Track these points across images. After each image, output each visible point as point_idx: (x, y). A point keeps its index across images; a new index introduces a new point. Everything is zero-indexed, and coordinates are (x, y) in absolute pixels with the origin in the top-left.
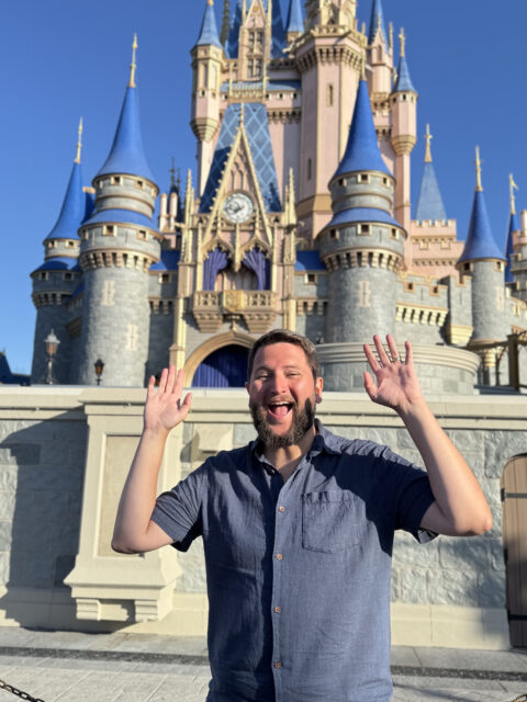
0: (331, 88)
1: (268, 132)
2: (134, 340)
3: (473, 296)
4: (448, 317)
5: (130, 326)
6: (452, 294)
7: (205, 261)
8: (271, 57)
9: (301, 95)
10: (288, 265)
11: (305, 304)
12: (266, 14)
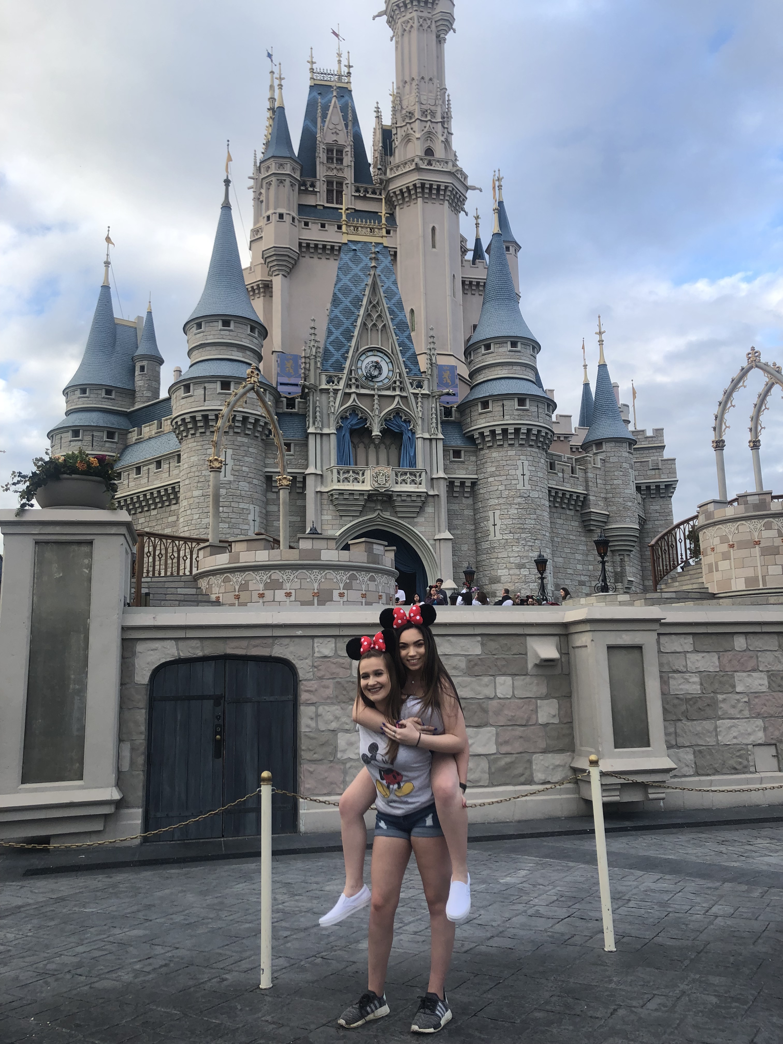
0: (433, 230)
2: (257, 523)
4: (586, 500)
6: (589, 475)
7: (337, 429)
8: (355, 182)
9: (396, 231)
10: (436, 439)
11: (451, 483)
12: (347, 127)
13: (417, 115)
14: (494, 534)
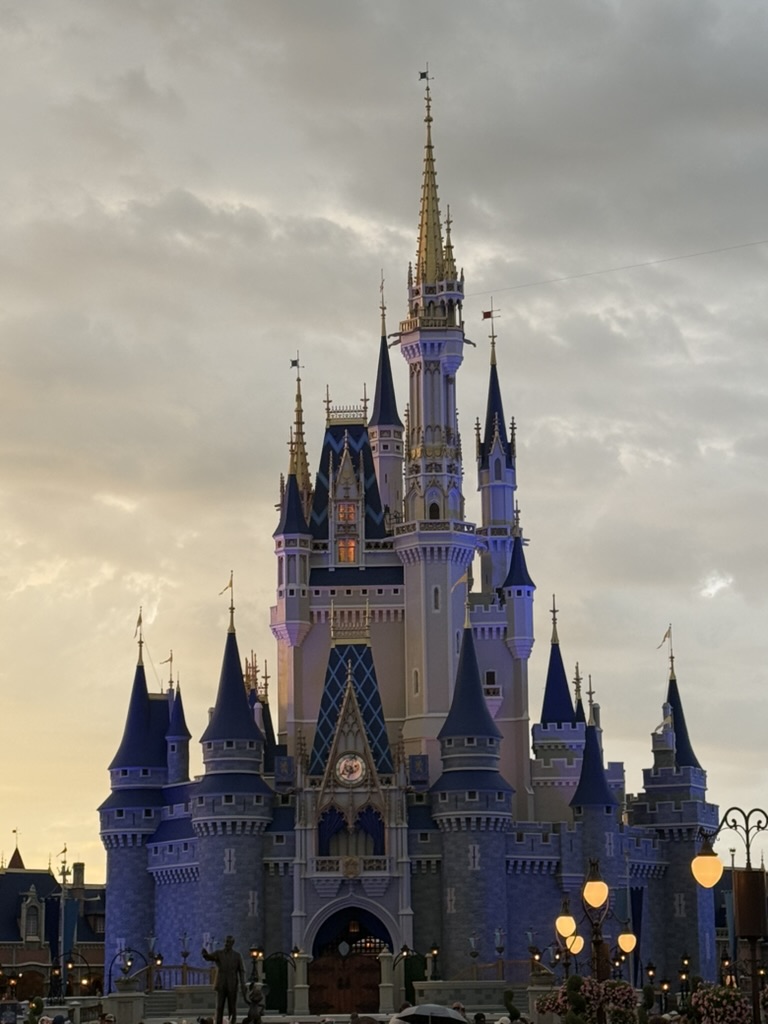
0: (436, 591)
1: (375, 678)
2: (256, 906)
3: (584, 842)
4: (558, 863)
5: (251, 893)
6: (562, 841)
7: (320, 824)
8: (366, 538)
9: (402, 591)
10: (402, 828)
11: (419, 863)
12: (358, 480)
13: (422, 469)
14: (451, 909)
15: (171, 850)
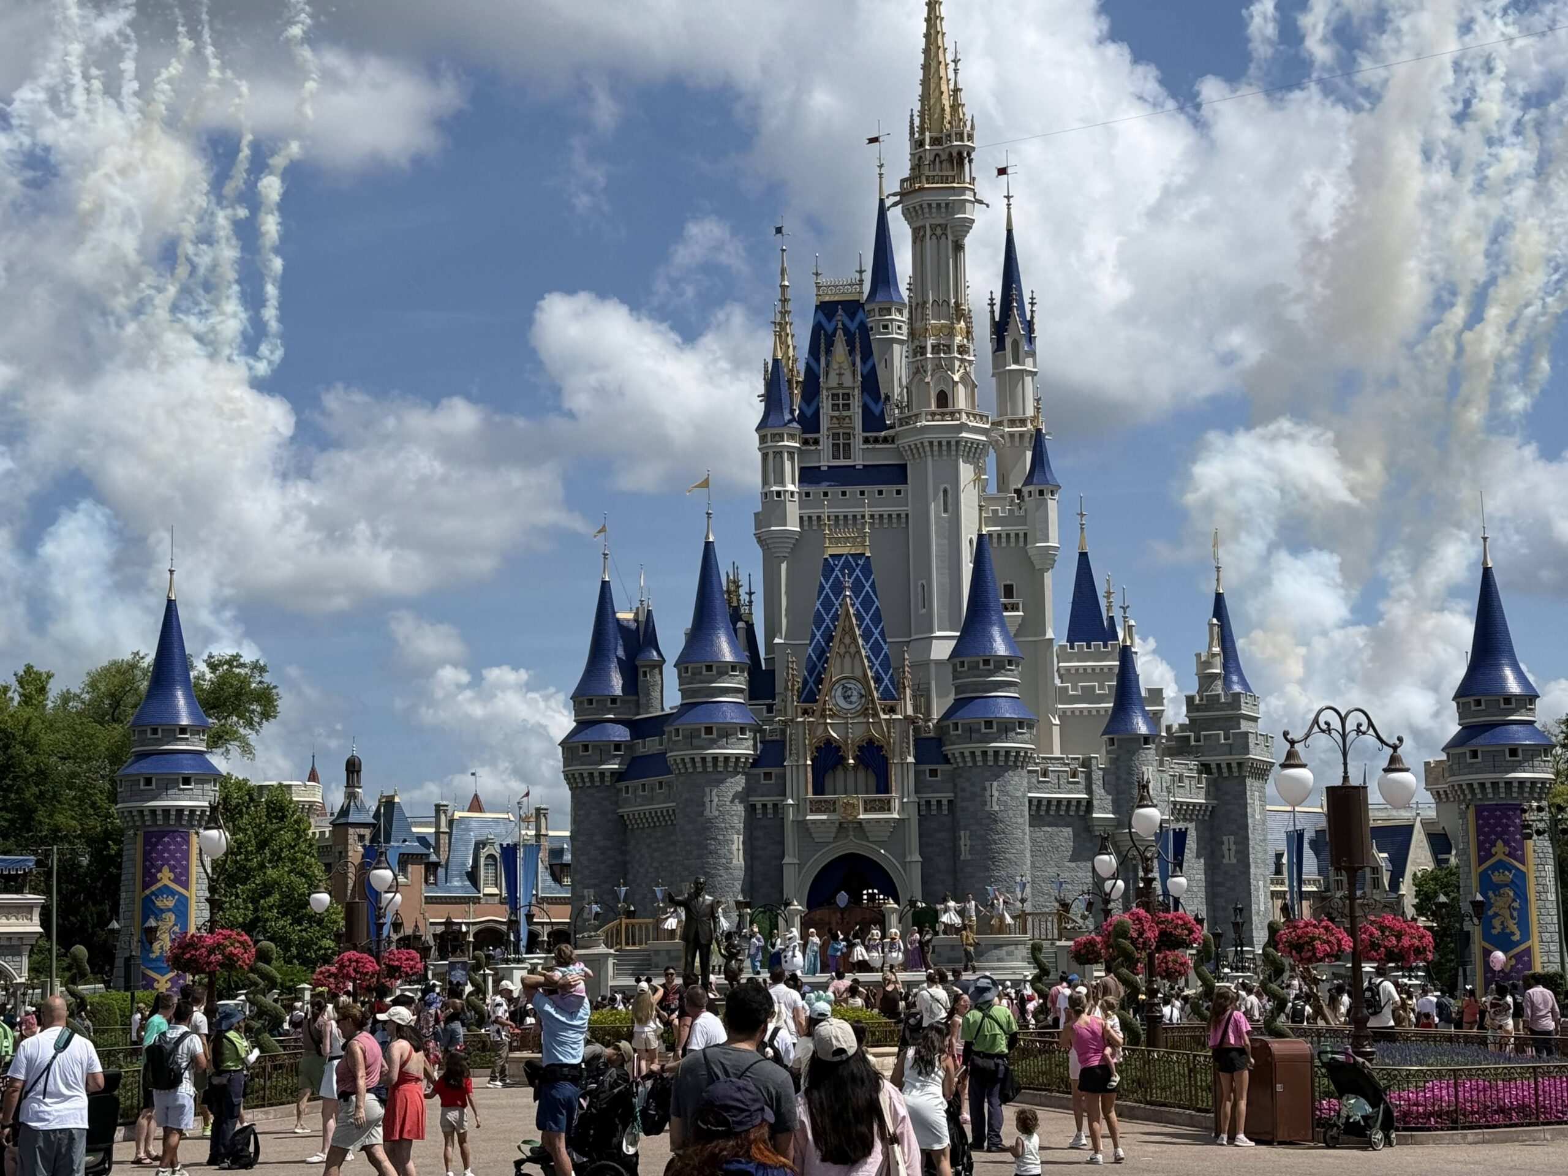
0: (945, 491)
1: (875, 592)
2: (741, 851)
3: (1118, 778)
4: (1089, 804)
5: (736, 836)
7: (812, 760)
8: (864, 431)
9: (906, 491)
10: (908, 764)
11: (928, 803)
12: (854, 364)
13: (927, 350)
14: (965, 855)
15: (644, 790)
